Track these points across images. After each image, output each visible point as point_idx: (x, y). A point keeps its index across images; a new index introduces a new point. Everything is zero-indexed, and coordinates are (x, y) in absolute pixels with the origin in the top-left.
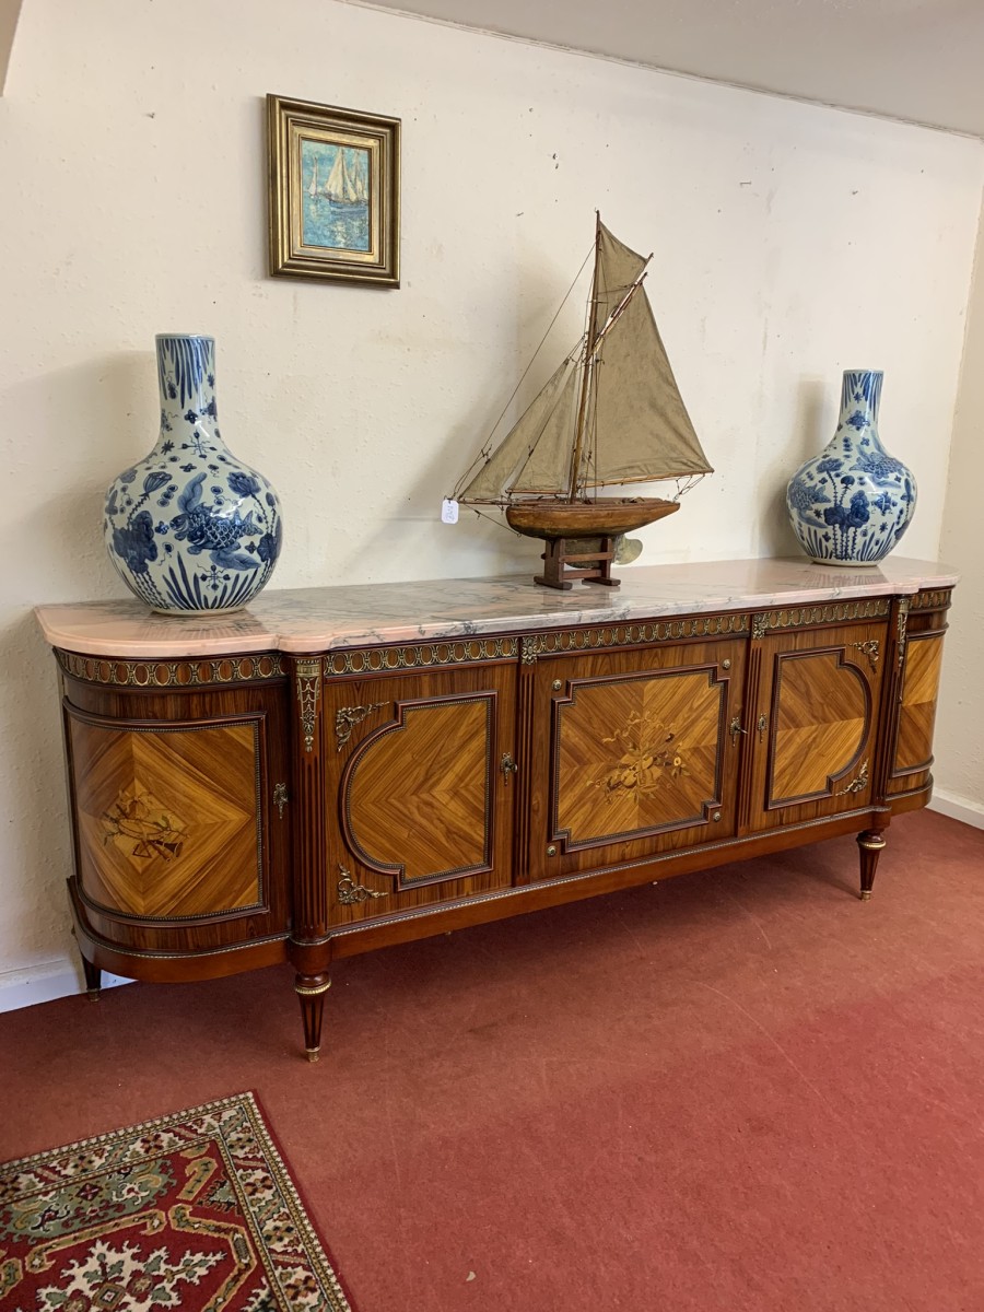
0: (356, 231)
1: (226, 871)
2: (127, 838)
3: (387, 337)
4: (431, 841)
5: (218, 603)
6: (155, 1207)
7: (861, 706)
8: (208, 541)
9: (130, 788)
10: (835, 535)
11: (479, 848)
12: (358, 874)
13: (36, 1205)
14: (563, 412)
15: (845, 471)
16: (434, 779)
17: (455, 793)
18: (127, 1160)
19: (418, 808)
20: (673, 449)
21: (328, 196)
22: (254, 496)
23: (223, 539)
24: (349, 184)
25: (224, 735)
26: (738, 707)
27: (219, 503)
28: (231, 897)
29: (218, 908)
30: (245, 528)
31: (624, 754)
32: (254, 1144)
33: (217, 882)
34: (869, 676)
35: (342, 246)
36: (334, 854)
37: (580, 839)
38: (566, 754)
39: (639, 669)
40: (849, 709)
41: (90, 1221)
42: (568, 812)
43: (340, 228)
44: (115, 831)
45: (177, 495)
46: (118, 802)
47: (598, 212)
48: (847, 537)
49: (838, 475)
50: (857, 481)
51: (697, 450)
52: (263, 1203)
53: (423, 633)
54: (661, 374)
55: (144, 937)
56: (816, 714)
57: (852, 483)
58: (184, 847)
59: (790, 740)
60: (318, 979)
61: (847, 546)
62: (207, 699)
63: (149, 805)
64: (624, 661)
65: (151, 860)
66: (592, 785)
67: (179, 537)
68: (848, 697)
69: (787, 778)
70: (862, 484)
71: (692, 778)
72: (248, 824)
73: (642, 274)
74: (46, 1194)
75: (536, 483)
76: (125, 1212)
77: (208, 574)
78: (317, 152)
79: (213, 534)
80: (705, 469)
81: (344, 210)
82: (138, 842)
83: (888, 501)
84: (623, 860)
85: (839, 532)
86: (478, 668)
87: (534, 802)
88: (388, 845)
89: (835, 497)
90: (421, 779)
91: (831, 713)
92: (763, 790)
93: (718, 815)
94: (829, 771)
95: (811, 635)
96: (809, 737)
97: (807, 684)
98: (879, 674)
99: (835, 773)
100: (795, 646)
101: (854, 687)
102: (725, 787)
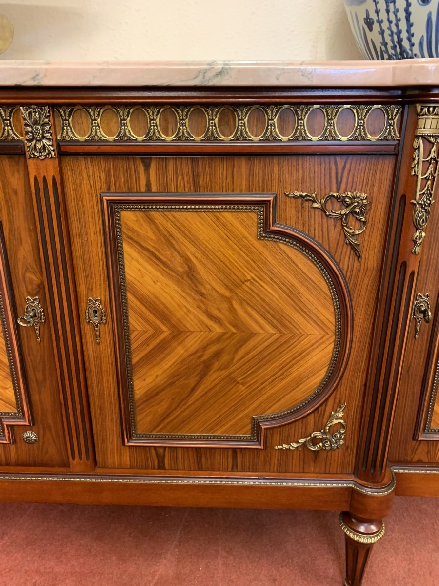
7: (328, 315)
68: (294, 295)
69: (162, 406)
91: (250, 316)
92: (116, 415)
93: (31, 435)
94: (255, 409)
95: (185, 166)
96: (205, 348)
97: (187, 260)
98: (371, 257)
99: (268, 414)
100: (148, 186)
101: (304, 279)
102: (35, 397)
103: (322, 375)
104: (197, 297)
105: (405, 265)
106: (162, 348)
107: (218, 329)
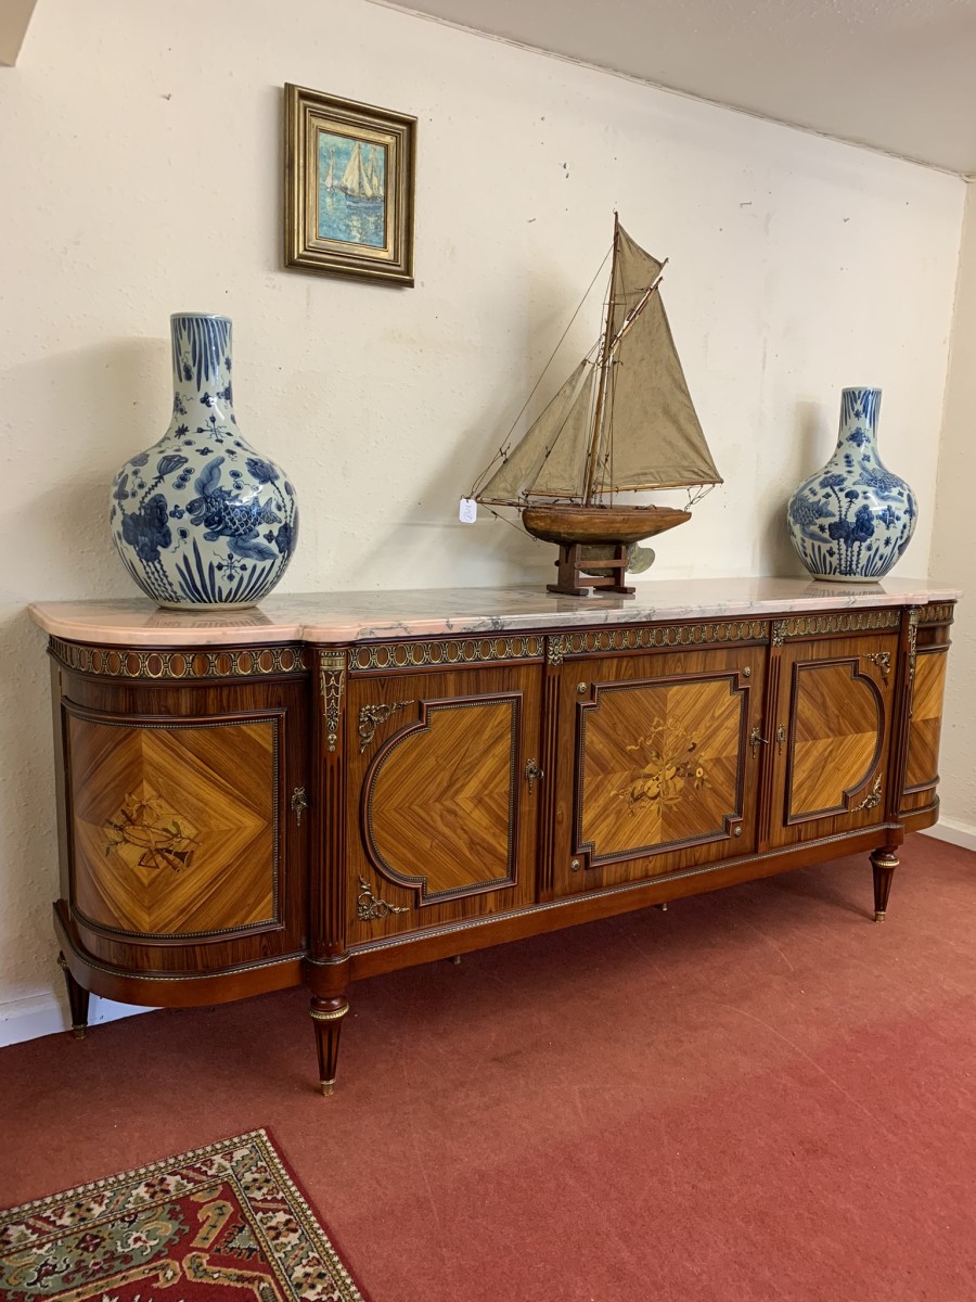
0: (372, 227)
1: (239, 882)
2: (132, 846)
3: (400, 336)
4: (454, 852)
5: (232, 597)
6: (167, 1257)
7: (874, 719)
8: (226, 527)
9: (138, 790)
10: (839, 549)
11: (502, 861)
12: (379, 888)
13: (32, 1259)
14: (580, 413)
15: (848, 485)
16: (458, 785)
17: (479, 801)
18: (130, 1206)
19: (441, 816)
20: (685, 457)
21: (344, 189)
22: (273, 483)
23: (242, 525)
24: (365, 179)
25: (242, 732)
26: (758, 716)
27: (239, 487)
28: (244, 912)
29: (230, 925)
30: (264, 516)
32: (271, 1185)
33: (230, 895)
34: (881, 688)
35: (357, 240)
36: (355, 865)
37: (603, 853)
38: (592, 762)
39: (663, 675)
40: (863, 722)
41: (94, 1274)
42: (592, 824)
43: (355, 223)
44: (118, 839)
45: (194, 478)
46: (124, 807)
47: (616, 213)
48: (852, 552)
49: (841, 490)
50: (861, 495)
51: (709, 460)
52: (289, 1248)
54: (674, 380)
55: (148, 958)
56: (832, 726)
57: (857, 497)
58: (195, 857)
59: (808, 753)
60: (335, 1003)
61: (852, 561)
62: (225, 693)
63: (158, 810)
64: (647, 665)
65: (157, 871)
66: (616, 796)
67: (195, 522)
68: (862, 710)
69: (805, 792)
70: (866, 498)
71: (713, 790)
72: (263, 833)
73: (657, 279)
74: (41, 1246)
75: (553, 485)
76: (133, 1263)
77: (224, 563)
78: (334, 145)
79: (231, 520)
80: (716, 480)
81: (360, 205)
82: (144, 850)
83: (892, 515)
84: (646, 877)
85: (843, 547)
86: (504, 667)
87: (558, 813)
88: (409, 856)
89: (840, 511)
90: (445, 784)
91: (846, 725)
92: (782, 805)
93: (739, 830)
94: (845, 785)
95: (827, 645)
96: (826, 750)
97: (823, 696)
98: (891, 683)
99: (850, 787)
100: (812, 656)
101: (867, 699)
102: (745, 800)
104: (826, 717)
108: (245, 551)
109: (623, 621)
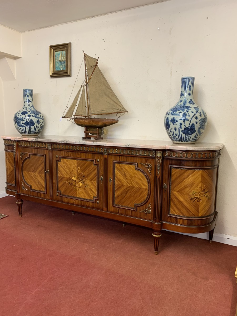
0: (64, 66)
11: (44, 188)
14: (82, 97)
16: (36, 170)
20: (114, 106)
21: (59, 61)
22: (25, 115)
24: (63, 58)
30: (22, 120)
31: (73, 177)
35: (61, 70)
36: (21, 179)
37: (63, 194)
38: (60, 173)
42: (61, 187)
47: (83, 51)
53: (29, 139)
54: (106, 87)
66: (66, 182)
70: (169, 115)
75: (80, 114)
80: (125, 111)
83: (175, 120)
84: (73, 203)
87: (53, 181)
90: (33, 169)
91: (134, 183)
92: (112, 200)
93: (98, 202)
94: (135, 202)
95: (125, 157)
96: (127, 188)
97: (124, 172)
98: (153, 176)
99: (137, 204)
100: (119, 160)
101: (143, 178)
102: (100, 194)
103: (146, 197)
104: (126, 179)
105: (157, 176)
106: (120, 187)
107: (129, 185)
108: (20, 126)
109: (60, 142)
